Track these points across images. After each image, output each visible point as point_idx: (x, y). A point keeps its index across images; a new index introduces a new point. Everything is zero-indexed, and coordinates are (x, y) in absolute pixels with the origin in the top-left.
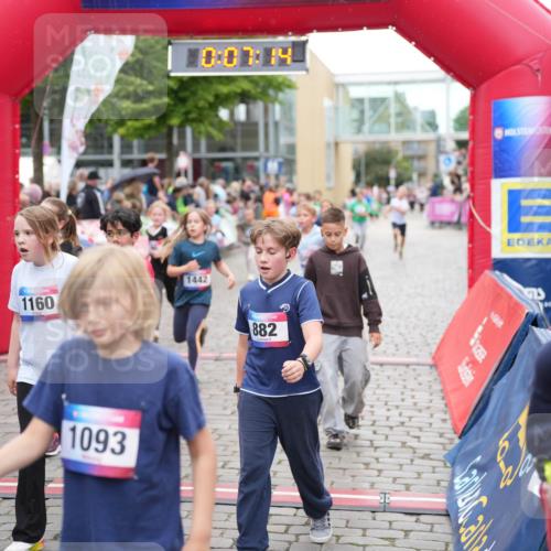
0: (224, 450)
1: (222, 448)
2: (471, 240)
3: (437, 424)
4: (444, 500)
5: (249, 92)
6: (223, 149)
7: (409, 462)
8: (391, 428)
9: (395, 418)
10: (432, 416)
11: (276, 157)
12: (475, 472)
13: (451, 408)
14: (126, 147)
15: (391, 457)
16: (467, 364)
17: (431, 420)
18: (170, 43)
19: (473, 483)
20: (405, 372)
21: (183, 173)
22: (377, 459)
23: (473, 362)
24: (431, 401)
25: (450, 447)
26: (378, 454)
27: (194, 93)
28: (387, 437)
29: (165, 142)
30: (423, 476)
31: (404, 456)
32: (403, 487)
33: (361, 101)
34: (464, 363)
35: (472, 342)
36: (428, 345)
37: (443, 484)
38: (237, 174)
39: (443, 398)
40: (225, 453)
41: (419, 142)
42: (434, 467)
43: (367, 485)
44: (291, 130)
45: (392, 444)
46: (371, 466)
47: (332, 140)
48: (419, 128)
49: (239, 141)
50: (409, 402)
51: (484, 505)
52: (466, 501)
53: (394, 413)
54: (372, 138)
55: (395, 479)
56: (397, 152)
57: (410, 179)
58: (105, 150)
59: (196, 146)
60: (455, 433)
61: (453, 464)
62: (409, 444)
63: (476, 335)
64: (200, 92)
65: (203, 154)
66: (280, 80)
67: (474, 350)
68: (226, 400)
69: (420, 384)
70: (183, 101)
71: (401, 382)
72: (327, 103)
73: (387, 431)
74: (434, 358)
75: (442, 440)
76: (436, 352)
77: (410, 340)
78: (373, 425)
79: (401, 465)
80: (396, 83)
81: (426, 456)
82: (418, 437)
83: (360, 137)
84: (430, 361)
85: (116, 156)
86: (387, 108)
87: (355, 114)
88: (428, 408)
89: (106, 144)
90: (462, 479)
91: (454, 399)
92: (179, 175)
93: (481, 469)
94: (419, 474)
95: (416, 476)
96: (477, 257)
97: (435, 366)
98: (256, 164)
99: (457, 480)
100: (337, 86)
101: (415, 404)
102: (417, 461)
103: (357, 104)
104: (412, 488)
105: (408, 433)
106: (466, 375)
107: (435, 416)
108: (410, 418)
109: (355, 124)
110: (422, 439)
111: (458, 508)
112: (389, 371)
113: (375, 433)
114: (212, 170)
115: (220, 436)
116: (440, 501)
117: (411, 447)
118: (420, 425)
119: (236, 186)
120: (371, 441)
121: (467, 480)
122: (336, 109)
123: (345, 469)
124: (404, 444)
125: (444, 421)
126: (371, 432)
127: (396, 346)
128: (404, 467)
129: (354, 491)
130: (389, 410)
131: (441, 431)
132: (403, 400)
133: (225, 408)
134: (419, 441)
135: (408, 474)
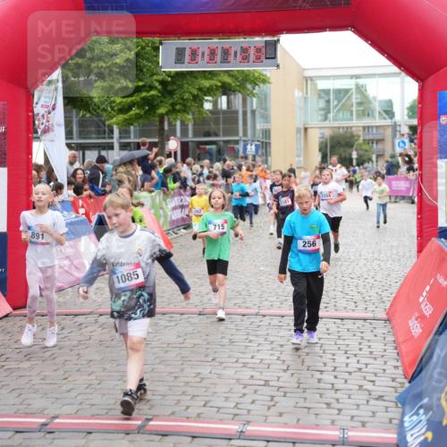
0: (205, 392)
1: (204, 389)
2: (420, 211)
3: (390, 370)
4: (395, 436)
5: (230, 84)
6: (208, 134)
7: (365, 402)
8: (350, 373)
9: (353, 365)
10: (385, 363)
11: (253, 141)
12: (422, 411)
13: (402, 356)
14: (124, 133)
15: (349, 398)
16: (416, 319)
17: (384, 367)
18: (161, 44)
19: (421, 421)
20: (363, 326)
21: (173, 155)
22: (337, 400)
23: (422, 317)
24: (385, 350)
25: (400, 390)
26: (338, 395)
27: (181, 87)
28: (346, 381)
29: (157, 128)
30: (378, 414)
31: (361, 397)
32: (360, 424)
33: (327, 92)
34: (414, 318)
35: (421, 299)
36: (384, 302)
37: (394, 421)
38: (219, 156)
39: (396, 349)
40: (207, 394)
41: (377, 127)
42: (387, 408)
43: (329, 422)
44: (266, 118)
45: (351, 387)
46: (332, 405)
47: (302, 126)
48: (377, 115)
49: (221, 126)
50: (366, 351)
51: (429, 440)
52: (415, 436)
53: (353, 360)
54: (336, 124)
55: (352, 417)
56: (359, 136)
57: (370, 160)
58: (106, 135)
59: (184, 132)
60: (406, 378)
61: (403, 405)
62: (365, 387)
63: (424, 294)
64: (186, 86)
65: (190, 138)
66: (256, 75)
67: (423, 306)
68: (207, 349)
69: (376, 336)
70: (171, 93)
71: (360, 334)
72: (298, 94)
73: (346, 376)
74: (387, 314)
75: (394, 384)
76: (390, 309)
77: (368, 298)
78: (334, 371)
79: (358, 405)
80: (357, 77)
81: (380, 398)
82: (373, 381)
83: (327, 124)
84: (384, 316)
85: (115, 141)
86: (350, 98)
87: (322, 104)
88: (383, 356)
89: (107, 130)
90: (410, 417)
91: (404, 348)
92: (169, 156)
93: (427, 409)
94: (374, 413)
95: (371, 414)
96: (425, 227)
97: (388, 320)
98: (236, 146)
99: (406, 418)
100: (306, 79)
101: (371, 353)
102: (372, 402)
103: (323, 95)
104: (367, 425)
105: (365, 378)
106: (416, 328)
107: (388, 363)
108: (367, 365)
109: (322, 112)
110: (377, 383)
111: (407, 442)
112: (349, 324)
113: (336, 377)
114: (198, 151)
115: (203, 379)
116: (392, 436)
117: (367, 390)
118: (375, 371)
119: (218, 165)
120: (333, 384)
121: (415, 418)
122: (306, 99)
123: (309, 408)
124: (361, 387)
125: (396, 367)
126: (332, 377)
127: (356, 303)
128: (361, 407)
129: (317, 426)
130: (348, 358)
131: (393, 376)
132: (360, 349)
133: (207, 356)
134: (374, 385)
135: (364, 412)
